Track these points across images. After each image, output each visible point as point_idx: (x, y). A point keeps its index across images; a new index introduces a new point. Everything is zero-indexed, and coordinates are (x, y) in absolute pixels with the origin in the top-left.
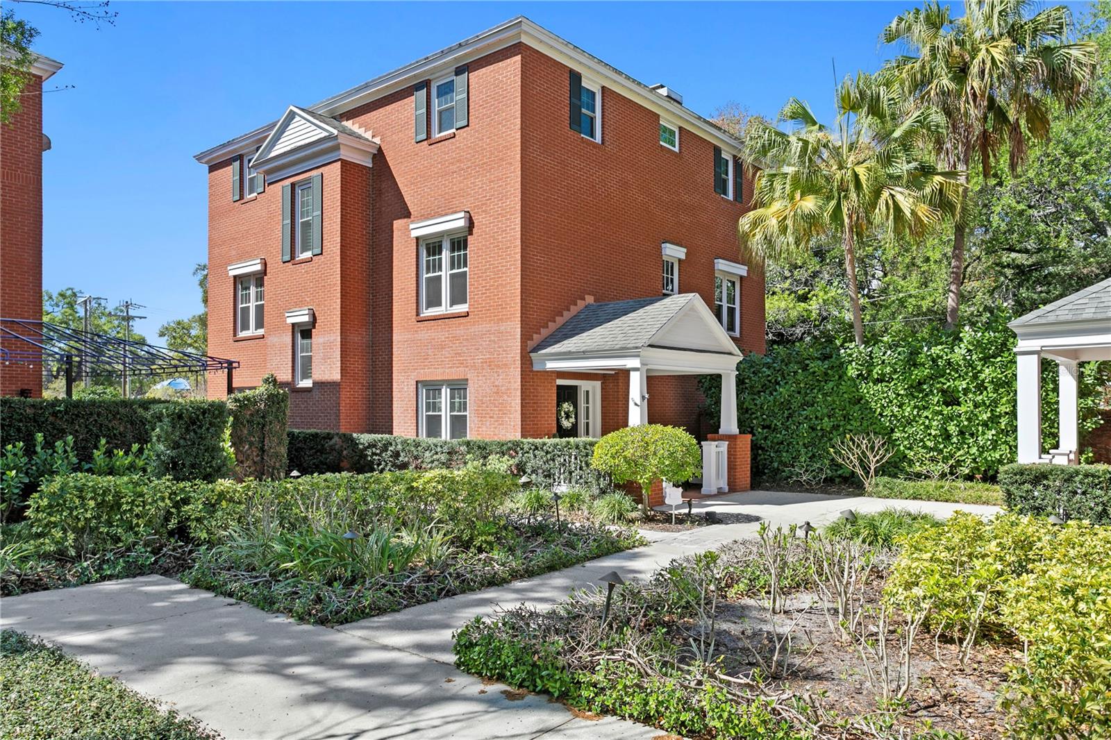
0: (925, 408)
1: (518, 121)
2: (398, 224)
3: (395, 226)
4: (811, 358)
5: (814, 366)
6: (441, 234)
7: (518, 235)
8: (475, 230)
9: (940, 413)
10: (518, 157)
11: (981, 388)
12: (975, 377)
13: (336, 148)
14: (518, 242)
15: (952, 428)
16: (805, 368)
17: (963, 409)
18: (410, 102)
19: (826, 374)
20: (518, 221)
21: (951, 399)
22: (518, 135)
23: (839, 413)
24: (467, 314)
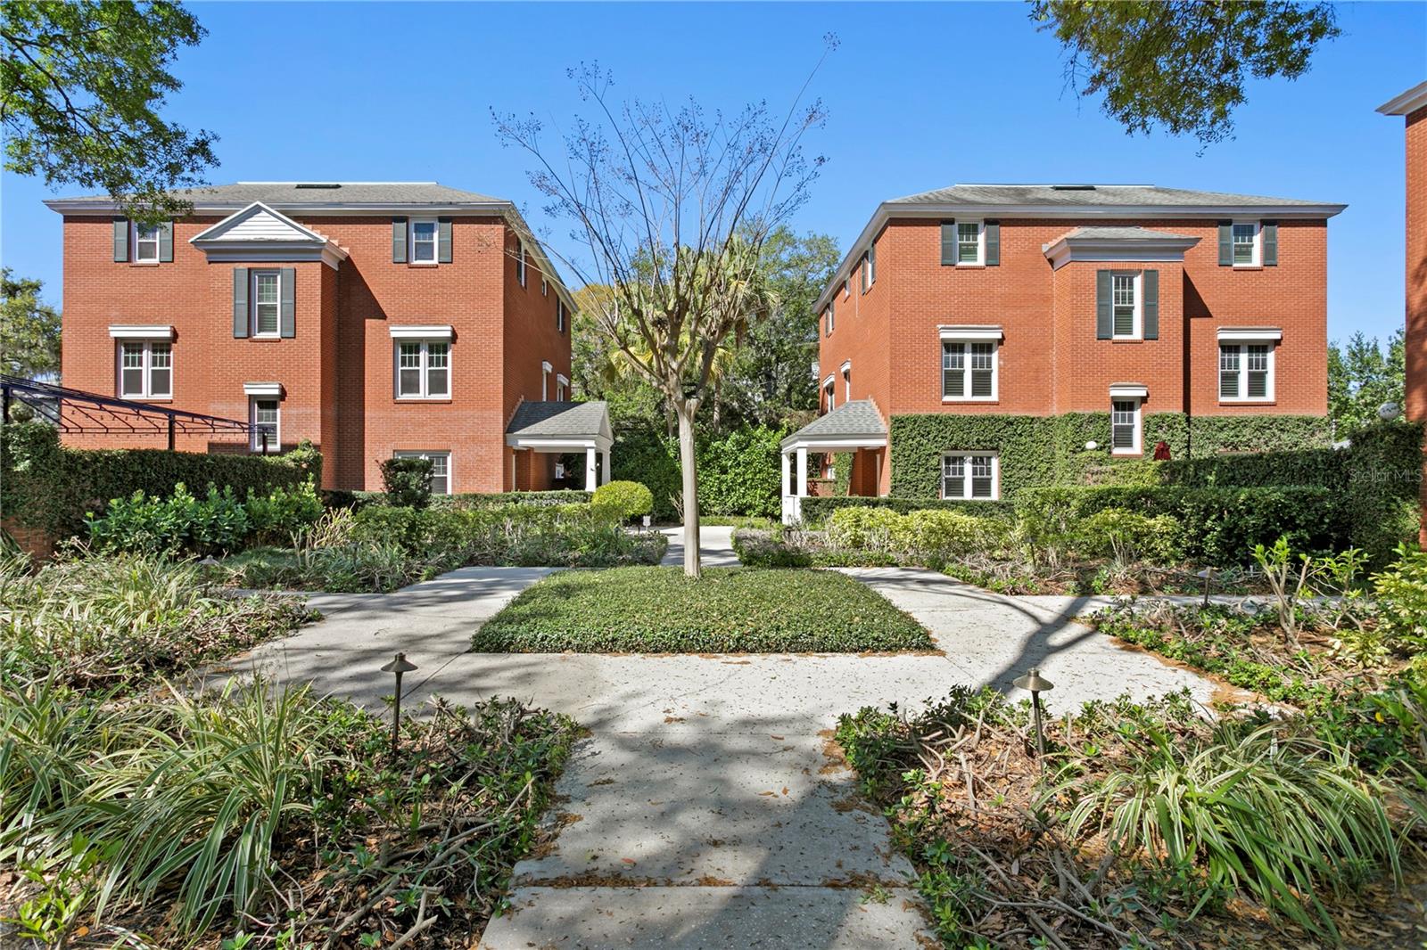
0: (711, 476)
1: (502, 271)
2: (370, 323)
3: (367, 325)
4: (646, 445)
5: (649, 450)
6: (421, 339)
7: (501, 350)
8: (458, 341)
9: (718, 478)
10: (502, 296)
11: (739, 464)
12: (736, 459)
13: (319, 251)
14: (501, 356)
15: (724, 488)
16: (643, 451)
17: (729, 477)
18: (388, 229)
19: (655, 455)
20: (501, 340)
21: (724, 471)
22: (502, 280)
23: (663, 479)
24: (450, 402)
